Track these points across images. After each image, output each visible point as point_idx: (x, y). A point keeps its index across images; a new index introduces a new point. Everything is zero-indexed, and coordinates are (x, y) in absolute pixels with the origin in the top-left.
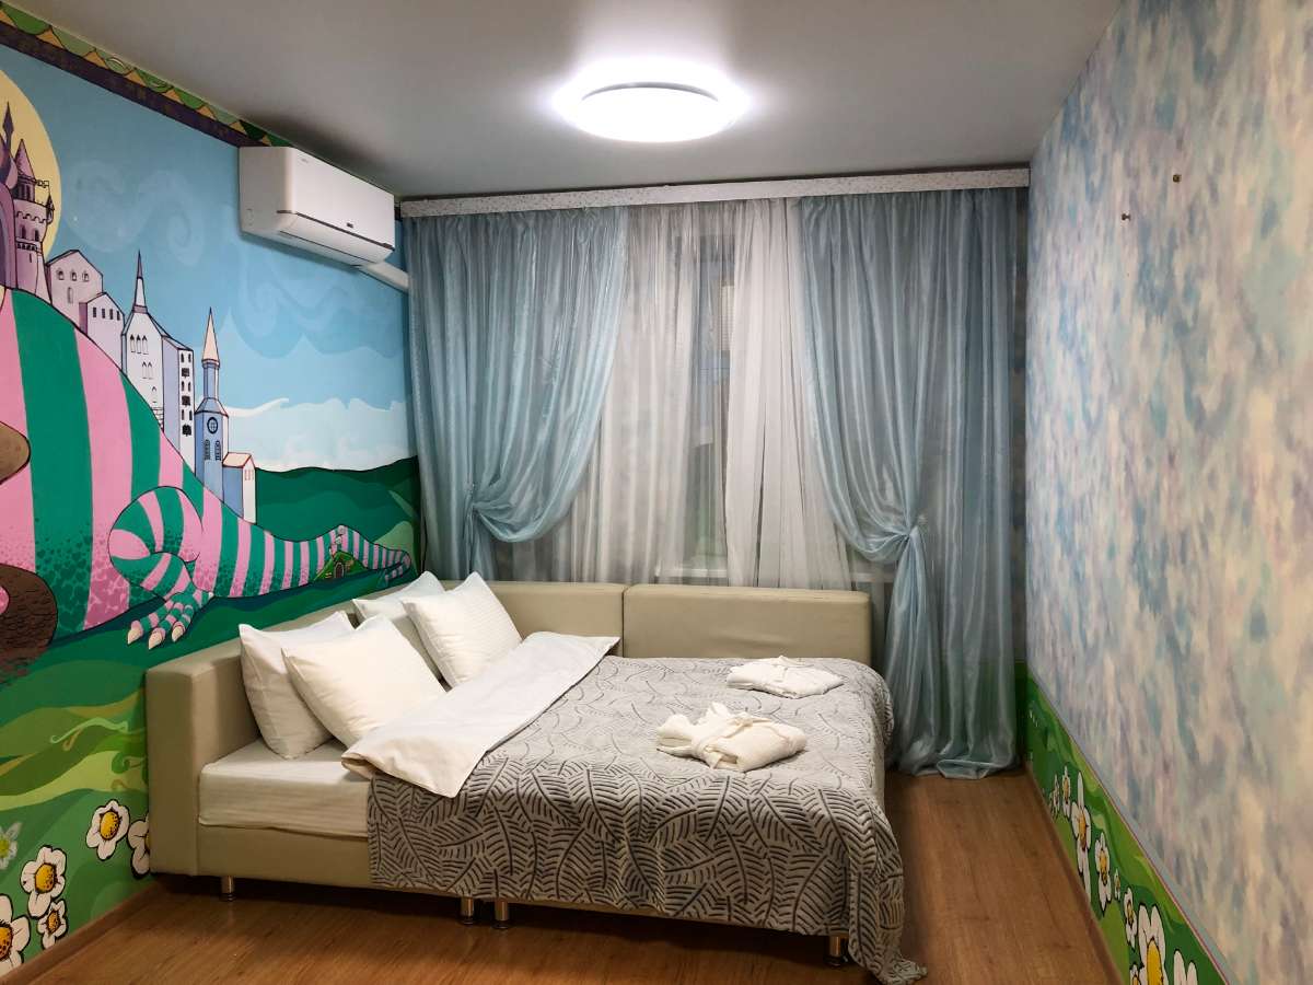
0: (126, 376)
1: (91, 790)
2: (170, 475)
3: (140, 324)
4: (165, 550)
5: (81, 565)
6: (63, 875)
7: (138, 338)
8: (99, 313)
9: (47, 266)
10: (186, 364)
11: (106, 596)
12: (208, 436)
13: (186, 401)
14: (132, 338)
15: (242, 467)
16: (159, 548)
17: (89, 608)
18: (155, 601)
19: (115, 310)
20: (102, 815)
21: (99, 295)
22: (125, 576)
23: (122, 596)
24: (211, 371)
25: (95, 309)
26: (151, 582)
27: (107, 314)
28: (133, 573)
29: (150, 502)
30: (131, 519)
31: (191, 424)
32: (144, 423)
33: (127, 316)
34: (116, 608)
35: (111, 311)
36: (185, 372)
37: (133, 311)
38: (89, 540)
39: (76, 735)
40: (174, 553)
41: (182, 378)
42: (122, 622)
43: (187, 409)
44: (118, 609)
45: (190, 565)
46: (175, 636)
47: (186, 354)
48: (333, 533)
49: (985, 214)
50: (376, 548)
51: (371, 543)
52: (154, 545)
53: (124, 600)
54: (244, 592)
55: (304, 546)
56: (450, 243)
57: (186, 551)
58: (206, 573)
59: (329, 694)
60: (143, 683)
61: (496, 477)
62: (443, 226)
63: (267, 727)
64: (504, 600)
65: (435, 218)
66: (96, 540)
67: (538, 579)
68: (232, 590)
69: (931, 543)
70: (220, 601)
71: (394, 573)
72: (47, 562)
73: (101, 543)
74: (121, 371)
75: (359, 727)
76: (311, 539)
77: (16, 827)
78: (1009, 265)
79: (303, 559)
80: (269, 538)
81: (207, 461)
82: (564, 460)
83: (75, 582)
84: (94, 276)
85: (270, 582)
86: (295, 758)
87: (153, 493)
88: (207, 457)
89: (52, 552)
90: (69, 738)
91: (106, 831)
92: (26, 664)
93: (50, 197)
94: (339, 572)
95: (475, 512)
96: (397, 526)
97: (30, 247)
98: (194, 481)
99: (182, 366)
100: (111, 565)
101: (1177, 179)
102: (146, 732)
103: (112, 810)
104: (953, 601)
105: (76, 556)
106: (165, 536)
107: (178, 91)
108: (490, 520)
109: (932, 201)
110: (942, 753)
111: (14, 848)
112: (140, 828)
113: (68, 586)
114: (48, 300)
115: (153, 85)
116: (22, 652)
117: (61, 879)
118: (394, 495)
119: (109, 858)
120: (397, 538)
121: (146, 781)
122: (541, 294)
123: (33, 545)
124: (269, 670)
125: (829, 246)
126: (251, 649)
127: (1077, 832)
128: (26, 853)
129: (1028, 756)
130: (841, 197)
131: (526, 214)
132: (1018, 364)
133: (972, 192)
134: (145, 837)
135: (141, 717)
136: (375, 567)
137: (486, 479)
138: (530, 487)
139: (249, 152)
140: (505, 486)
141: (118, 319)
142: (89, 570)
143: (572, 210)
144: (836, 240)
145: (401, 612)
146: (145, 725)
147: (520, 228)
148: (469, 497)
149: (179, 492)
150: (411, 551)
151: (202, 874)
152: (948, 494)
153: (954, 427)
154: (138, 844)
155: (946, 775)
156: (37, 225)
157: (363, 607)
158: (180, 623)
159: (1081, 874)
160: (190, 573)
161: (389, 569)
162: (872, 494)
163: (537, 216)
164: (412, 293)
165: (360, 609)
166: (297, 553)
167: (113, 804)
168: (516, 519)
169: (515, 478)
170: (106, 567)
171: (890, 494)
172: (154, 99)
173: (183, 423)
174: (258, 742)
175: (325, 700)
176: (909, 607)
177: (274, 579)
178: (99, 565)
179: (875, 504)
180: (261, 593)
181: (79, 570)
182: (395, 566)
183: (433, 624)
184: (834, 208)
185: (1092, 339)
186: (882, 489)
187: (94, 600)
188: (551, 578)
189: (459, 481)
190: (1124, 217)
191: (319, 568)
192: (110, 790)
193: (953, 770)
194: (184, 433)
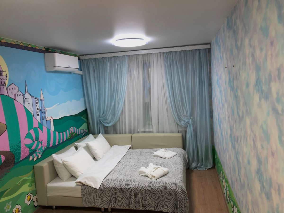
0: (25, 107)
1: (25, 192)
2: (36, 125)
3: (27, 95)
4: (36, 140)
5: (19, 147)
6: (21, 210)
7: (27, 98)
8: (18, 95)
9: (7, 88)
10: (37, 101)
11: (24, 152)
12: (43, 115)
13: (38, 109)
14: (25, 99)
15: (50, 120)
16: (34, 140)
17: (21, 155)
18: (35, 151)
19: (22, 94)
20: (27, 196)
21: (18, 92)
22: (28, 148)
23: (28, 152)
24: (42, 101)
25: (17, 95)
26: (33, 148)
27: (20, 95)
28: (30, 147)
29: (32, 132)
30: (28, 136)
31: (39, 113)
32: (29, 115)
33: (24, 95)
34: (27, 154)
35: (21, 94)
36: (37, 103)
37: (25, 93)
38: (20, 142)
39: (21, 182)
40: (38, 140)
41: (36, 104)
42: (28, 157)
43: (38, 111)
44: (27, 155)
45: (41, 142)
46: (39, 157)
47: (37, 99)
48: (70, 129)
49: (202, 54)
50: (79, 130)
51: (78, 129)
52: (33, 140)
53: (28, 153)
54: (53, 145)
55: (64, 133)
56: (91, 64)
57: (40, 139)
58: (44, 143)
59: (72, 167)
60: (33, 168)
61: (104, 113)
62: (89, 61)
63: (59, 175)
64: (106, 139)
65: (87, 59)
66: (21, 142)
67: (114, 133)
68: (50, 145)
69: (194, 122)
70: (48, 148)
71: (84, 134)
72: (12, 148)
73: (23, 142)
74: (24, 106)
75: (79, 174)
76: (66, 131)
77: (11, 202)
78: (207, 64)
79: (65, 135)
80: (57, 133)
81: (43, 120)
82: (117, 109)
83: (18, 151)
84: (17, 88)
85: (58, 142)
86: (66, 181)
87: (32, 129)
88: (43, 119)
89: (13, 146)
90: (19, 183)
91: (28, 199)
92: (10, 170)
93: (6, 74)
94: (72, 136)
95: (100, 120)
96: (84, 124)
97: (3, 85)
98: (41, 125)
99: (36, 102)
100: (25, 146)
101: (234, 66)
102: (35, 178)
103: (29, 195)
104: (199, 135)
105: (18, 146)
106: (36, 138)
107: (31, 45)
108: (103, 122)
109: (191, 52)
110: (198, 165)
111: (11, 206)
112: (35, 197)
113: (17, 152)
114: (8, 95)
115: (26, 45)
116: (9, 168)
117: (20, 211)
118: (83, 118)
119: (29, 204)
120: (84, 127)
121: (36, 188)
122: (111, 74)
123: (9, 146)
124: (59, 163)
125: (170, 62)
126: (55, 159)
127: (224, 185)
128: (13, 207)
129: (215, 165)
130: (172, 52)
131: (106, 58)
132: (210, 85)
133: (199, 50)
134: (36, 199)
135: (34, 175)
136: (79, 134)
137: (101, 113)
138: (111, 115)
139: (47, 55)
140: (105, 115)
141: (22, 95)
142: (21, 148)
143: (116, 57)
144: (171, 61)
145: (85, 145)
146: (34, 176)
147: (105, 61)
148: (98, 117)
149: (38, 128)
150: (87, 129)
151: (49, 205)
152: (197, 112)
153: (197, 99)
154: (35, 200)
155: (199, 170)
156: (4, 80)
157: (78, 145)
158: (40, 154)
159: (225, 193)
160: (41, 144)
161: (82, 133)
162: (181, 113)
163: (109, 58)
164: (83, 75)
165: (77, 145)
166: (63, 135)
167: (30, 194)
168: (108, 122)
169: (107, 113)
170: (24, 147)
171: (185, 113)
172: (26, 48)
173: (37, 114)
174: (58, 177)
175: (71, 169)
176: (190, 136)
177: (59, 141)
178: (23, 147)
179: (182, 115)
180: (56, 144)
181: (18, 149)
182: (84, 132)
183: (92, 147)
184: (170, 54)
185: (222, 88)
186: (183, 112)
187: (22, 154)
188: (116, 133)
189: (96, 115)
190: (226, 68)
191: (68, 137)
192: (29, 191)
193: (200, 169)
194: (38, 115)
